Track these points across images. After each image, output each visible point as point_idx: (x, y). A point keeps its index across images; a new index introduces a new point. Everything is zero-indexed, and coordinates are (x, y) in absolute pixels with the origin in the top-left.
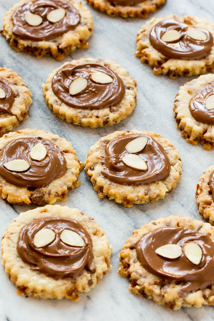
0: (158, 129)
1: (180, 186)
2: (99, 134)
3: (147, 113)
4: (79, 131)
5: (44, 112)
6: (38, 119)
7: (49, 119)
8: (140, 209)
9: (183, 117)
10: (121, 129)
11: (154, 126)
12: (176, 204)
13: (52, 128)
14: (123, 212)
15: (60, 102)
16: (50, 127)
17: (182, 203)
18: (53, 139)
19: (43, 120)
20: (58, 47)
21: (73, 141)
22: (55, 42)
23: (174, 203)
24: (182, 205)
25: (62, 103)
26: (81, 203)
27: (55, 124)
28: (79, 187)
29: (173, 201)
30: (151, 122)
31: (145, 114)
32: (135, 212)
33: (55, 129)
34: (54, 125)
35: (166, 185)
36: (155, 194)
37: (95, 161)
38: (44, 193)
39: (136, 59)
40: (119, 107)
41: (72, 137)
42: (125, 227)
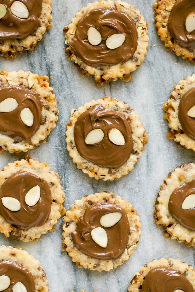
0: (138, 199)
1: (126, 263)
2: (92, 184)
3: (139, 177)
4: (78, 174)
5: (60, 141)
6: (52, 147)
7: (61, 151)
8: (86, 273)
9: (161, 203)
10: (111, 186)
11: (138, 194)
12: (114, 279)
13: (59, 162)
14: (73, 270)
15: (74, 144)
16: (58, 160)
17: (119, 280)
18: (51, 182)
19: (55, 150)
20: (102, 76)
21: (69, 183)
22: (101, 69)
23: (113, 277)
24: (119, 281)
25: (75, 146)
26: (47, 249)
27: (63, 159)
28: (52, 232)
29: (114, 275)
30: (137, 189)
31: (138, 178)
32: (82, 274)
33: (60, 165)
34: (61, 159)
35: (113, 264)
36: (101, 270)
37: (72, 219)
38: (22, 235)
39: (162, 111)
40: (117, 170)
41: (69, 179)
42: (68, 284)
